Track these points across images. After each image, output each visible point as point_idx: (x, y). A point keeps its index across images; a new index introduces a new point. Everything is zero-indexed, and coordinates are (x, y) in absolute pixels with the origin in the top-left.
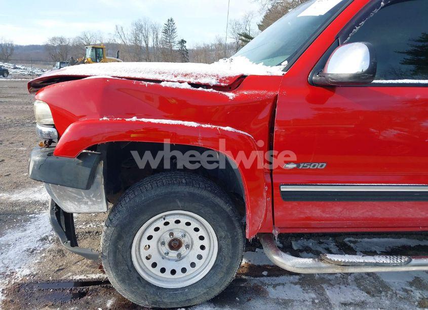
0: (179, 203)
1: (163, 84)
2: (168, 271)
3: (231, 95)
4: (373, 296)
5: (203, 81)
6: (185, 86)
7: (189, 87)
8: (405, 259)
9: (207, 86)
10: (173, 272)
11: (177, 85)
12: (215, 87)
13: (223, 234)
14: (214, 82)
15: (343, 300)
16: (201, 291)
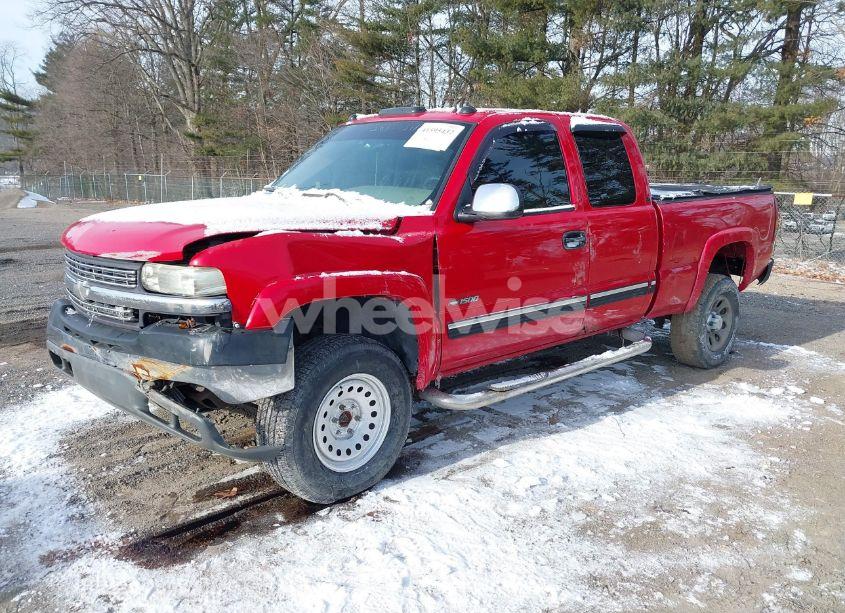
0: (358, 365)
1: (338, 234)
2: (344, 452)
3: (398, 238)
4: (514, 427)
5: (371, 226)
6: (359, 234)
7: (362, 234)
8: (543, 374)
9: (375, 232)
10: (349, 452)
11: (350, 234)
12: (382, 232)
13: (396, 391)
14: (380, 227)
15: (494, 438)
16: (381, 463)
